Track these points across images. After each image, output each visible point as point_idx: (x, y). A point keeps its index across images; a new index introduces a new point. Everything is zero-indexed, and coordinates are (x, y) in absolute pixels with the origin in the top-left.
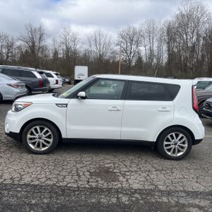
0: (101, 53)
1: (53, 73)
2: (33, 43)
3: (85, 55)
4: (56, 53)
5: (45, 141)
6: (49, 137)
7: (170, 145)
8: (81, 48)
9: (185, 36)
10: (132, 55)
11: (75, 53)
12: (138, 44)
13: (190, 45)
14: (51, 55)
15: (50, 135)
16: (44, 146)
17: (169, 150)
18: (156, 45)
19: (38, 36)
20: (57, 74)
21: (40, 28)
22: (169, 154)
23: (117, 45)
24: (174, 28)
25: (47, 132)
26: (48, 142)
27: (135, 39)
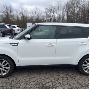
0: (38, 17)
1: (16, 26)
2: (8, 13)
3: (31, 18)
4: (18, 18)
5: (5, 69)
6: (7, 66)
7: (86, 66)
8: (29, 15)
9: (74, 8)
10: (51, 17)
11: (26, 17)
12: (54, 12)
13: (76, 12)
14: (16, 18)
15: (8, 65)
16: (4, 72)
17: (86, 69)
18: (61, 12)
19: (9, 10)
20: (18, 27)
21: (10, 7)
22: (86, 71)
23: (45, 13)
24: (69, 5)
25: (6, 63)
26: (7, 70)
27: (52, 10)
